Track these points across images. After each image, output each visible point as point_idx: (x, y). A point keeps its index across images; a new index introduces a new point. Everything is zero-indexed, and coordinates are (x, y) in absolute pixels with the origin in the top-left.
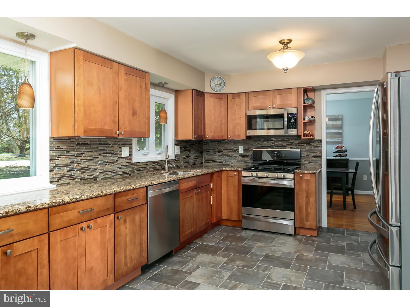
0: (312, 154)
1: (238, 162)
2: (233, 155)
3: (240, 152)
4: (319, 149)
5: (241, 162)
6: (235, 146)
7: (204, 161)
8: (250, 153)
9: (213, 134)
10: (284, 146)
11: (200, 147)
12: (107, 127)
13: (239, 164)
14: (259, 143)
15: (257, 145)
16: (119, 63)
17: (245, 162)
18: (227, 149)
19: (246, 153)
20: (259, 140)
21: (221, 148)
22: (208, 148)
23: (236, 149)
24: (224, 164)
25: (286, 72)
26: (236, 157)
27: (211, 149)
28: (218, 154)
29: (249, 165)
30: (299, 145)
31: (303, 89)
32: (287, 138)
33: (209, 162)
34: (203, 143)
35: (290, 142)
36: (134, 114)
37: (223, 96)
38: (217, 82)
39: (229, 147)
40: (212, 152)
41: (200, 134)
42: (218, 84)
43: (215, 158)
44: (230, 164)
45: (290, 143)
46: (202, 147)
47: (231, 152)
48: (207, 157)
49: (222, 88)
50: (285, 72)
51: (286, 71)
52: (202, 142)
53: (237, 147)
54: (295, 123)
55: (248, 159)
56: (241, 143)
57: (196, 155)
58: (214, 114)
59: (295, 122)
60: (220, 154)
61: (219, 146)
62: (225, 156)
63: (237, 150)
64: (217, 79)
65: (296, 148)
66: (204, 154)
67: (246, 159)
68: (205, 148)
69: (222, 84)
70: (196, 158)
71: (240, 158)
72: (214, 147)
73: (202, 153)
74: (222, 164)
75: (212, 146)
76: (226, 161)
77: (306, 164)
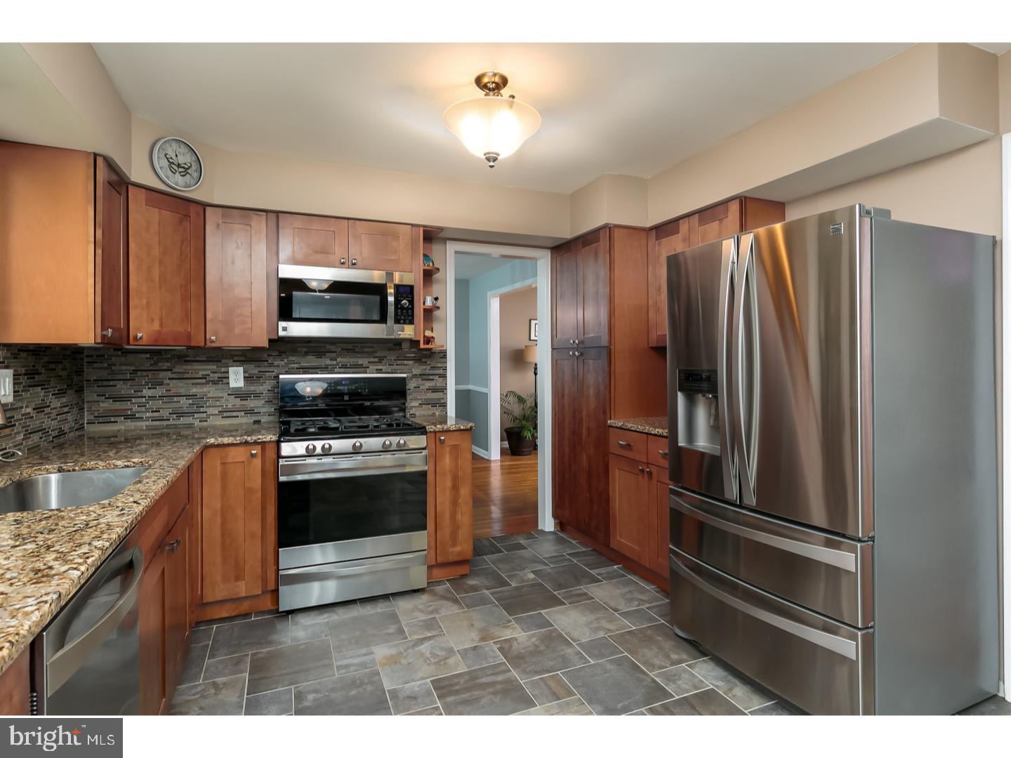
0: (428, 384)
1: (225, 414)
2: (209, 395)
3: (233, 384)
4: (441, 372)
5: (234, 414)
6: (215, 367)
7: (87, 417)
8: (265, 387)
9: (155, 326)
10: (361, 366)
11: (76, 372)
13: (228, 422)
14: (293, 358)
15: (285, 363)
17: (250, 412)
18: (186, 376)
19: (252, 388)
20: (294, 352)
21: (162, 374)
22: (104, 374)
23: (220, 375)
24: (175, 422)
25: (493, 166)
26: (217, 399)
27: (120, 377)
28: (146, 392)
29: (262, 421)
30: (399, 362)
31: (424, 230)
32: (372, 347)
33: (112, 419)
34: (82, 359)
35: (376, 355)
37: (193, 208)
38: (174, 157)
39: (190, 370)
40: (123, 389)
41: (115, 324)
42: (179, 166)
43: (135, 408)
44: (197, 423)
45: (377, 360)
46: (80, 372)
47: (198, 386)
48: (101, 405)
49: (193, 182)
50: (492, 164)
51: (494, 161)
52: (82, 353)
53: (223, 370)
54: (410, 309)
55: (260, 403)
56: (235, 359)
57: (64, 400)
58: (161, 262)
59: (410, 307)
60: (159, 391)
62: (175, 399)
63: (224, 379)
64: (175, 145)
65: (390, 370)
66: (90, 395)
67: (251, 403)
68: (91, 373)
69: (194, 168)
70: (66, 410)
71: (233, 402)
72: (135, 371)
73: (80, 391)
74: (165, 423)
75: (124, 368)
76: (180, 414)
77: (413, 407)
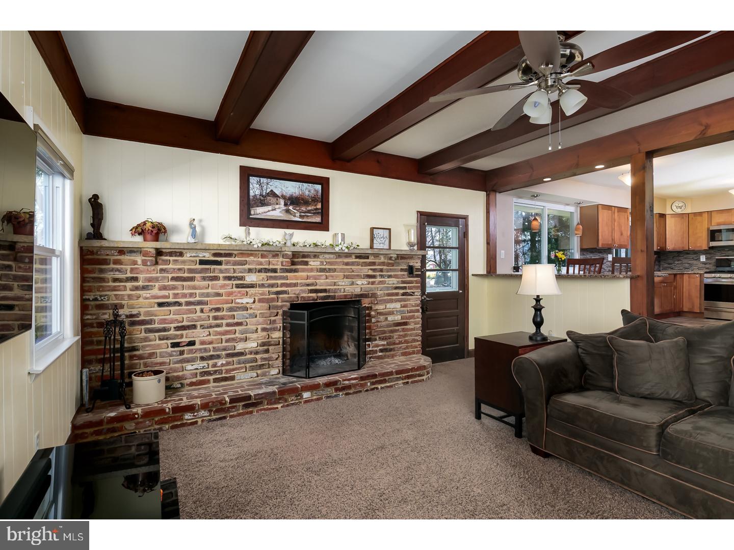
1: (700, 269)
2: (694, 263)
3: (702, 260)
5: (703, 269)
6: (696, 256)
7: (661, 268)
8: (712, 261)
9: (673, 246)
12: (610, 243)
15: (720, 254)
16: (614, 207)
17: (707, 268)
18: (687, 258)
19: (708, 261)
21: (680, 258)
22: (666, 258)
23: (698, 258)
26: (697, 264)
27: (670, 258)
28: (677, 262)
36: (622, 234)
37: (685, 215)
38: (678, 205)
39: (689, 256)
40: (670, 261)
41: (662, 246)
42: (679, 207)
43: (673, 266)
46: (660, 257)
47: (691, 261)
48: (665, 265)
53: (698, 256)
55: (711, 265)
56: (701, 253)
58: (674, 231)
60: (679, 262)
61: (678, 256)
62: (684, 264)
64: (678, 202)
66: (662, 263)
67: (708, 265)
68: (664, 257)
69: (684, 206)
72: (674, 257)
73: (660, 262)
74: (682, 270)
75: (672, 256)
76: (686, 268)
